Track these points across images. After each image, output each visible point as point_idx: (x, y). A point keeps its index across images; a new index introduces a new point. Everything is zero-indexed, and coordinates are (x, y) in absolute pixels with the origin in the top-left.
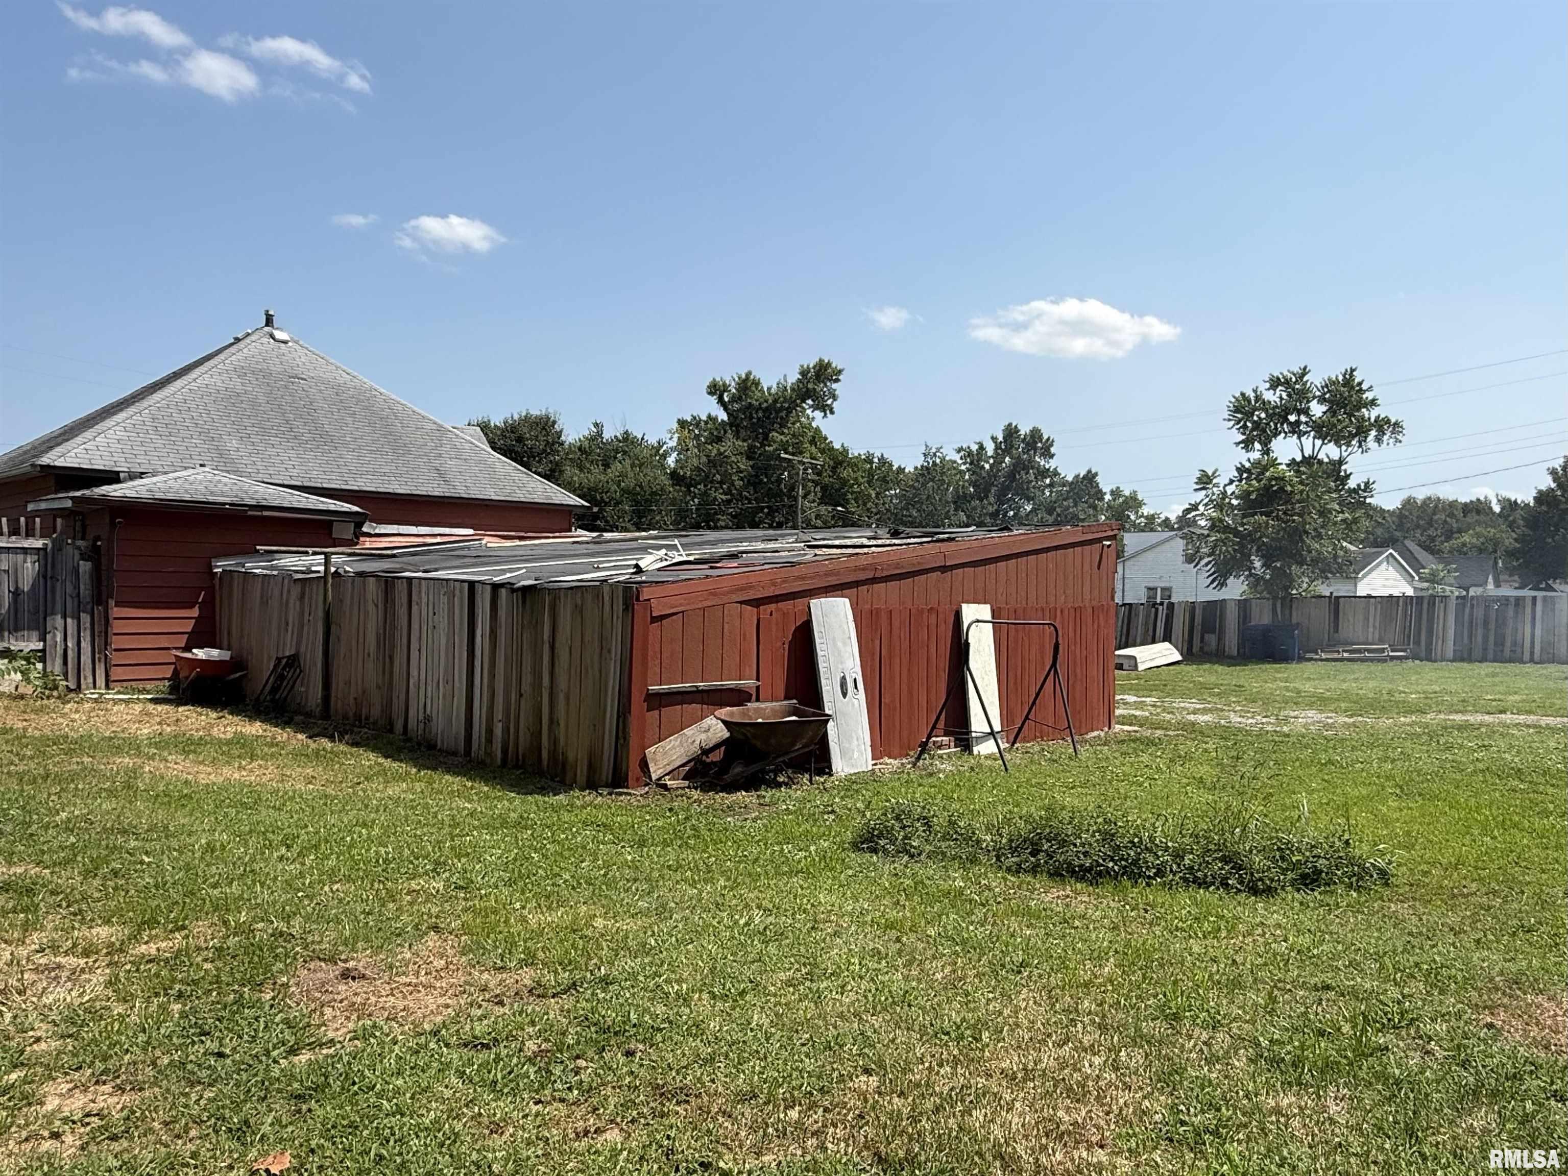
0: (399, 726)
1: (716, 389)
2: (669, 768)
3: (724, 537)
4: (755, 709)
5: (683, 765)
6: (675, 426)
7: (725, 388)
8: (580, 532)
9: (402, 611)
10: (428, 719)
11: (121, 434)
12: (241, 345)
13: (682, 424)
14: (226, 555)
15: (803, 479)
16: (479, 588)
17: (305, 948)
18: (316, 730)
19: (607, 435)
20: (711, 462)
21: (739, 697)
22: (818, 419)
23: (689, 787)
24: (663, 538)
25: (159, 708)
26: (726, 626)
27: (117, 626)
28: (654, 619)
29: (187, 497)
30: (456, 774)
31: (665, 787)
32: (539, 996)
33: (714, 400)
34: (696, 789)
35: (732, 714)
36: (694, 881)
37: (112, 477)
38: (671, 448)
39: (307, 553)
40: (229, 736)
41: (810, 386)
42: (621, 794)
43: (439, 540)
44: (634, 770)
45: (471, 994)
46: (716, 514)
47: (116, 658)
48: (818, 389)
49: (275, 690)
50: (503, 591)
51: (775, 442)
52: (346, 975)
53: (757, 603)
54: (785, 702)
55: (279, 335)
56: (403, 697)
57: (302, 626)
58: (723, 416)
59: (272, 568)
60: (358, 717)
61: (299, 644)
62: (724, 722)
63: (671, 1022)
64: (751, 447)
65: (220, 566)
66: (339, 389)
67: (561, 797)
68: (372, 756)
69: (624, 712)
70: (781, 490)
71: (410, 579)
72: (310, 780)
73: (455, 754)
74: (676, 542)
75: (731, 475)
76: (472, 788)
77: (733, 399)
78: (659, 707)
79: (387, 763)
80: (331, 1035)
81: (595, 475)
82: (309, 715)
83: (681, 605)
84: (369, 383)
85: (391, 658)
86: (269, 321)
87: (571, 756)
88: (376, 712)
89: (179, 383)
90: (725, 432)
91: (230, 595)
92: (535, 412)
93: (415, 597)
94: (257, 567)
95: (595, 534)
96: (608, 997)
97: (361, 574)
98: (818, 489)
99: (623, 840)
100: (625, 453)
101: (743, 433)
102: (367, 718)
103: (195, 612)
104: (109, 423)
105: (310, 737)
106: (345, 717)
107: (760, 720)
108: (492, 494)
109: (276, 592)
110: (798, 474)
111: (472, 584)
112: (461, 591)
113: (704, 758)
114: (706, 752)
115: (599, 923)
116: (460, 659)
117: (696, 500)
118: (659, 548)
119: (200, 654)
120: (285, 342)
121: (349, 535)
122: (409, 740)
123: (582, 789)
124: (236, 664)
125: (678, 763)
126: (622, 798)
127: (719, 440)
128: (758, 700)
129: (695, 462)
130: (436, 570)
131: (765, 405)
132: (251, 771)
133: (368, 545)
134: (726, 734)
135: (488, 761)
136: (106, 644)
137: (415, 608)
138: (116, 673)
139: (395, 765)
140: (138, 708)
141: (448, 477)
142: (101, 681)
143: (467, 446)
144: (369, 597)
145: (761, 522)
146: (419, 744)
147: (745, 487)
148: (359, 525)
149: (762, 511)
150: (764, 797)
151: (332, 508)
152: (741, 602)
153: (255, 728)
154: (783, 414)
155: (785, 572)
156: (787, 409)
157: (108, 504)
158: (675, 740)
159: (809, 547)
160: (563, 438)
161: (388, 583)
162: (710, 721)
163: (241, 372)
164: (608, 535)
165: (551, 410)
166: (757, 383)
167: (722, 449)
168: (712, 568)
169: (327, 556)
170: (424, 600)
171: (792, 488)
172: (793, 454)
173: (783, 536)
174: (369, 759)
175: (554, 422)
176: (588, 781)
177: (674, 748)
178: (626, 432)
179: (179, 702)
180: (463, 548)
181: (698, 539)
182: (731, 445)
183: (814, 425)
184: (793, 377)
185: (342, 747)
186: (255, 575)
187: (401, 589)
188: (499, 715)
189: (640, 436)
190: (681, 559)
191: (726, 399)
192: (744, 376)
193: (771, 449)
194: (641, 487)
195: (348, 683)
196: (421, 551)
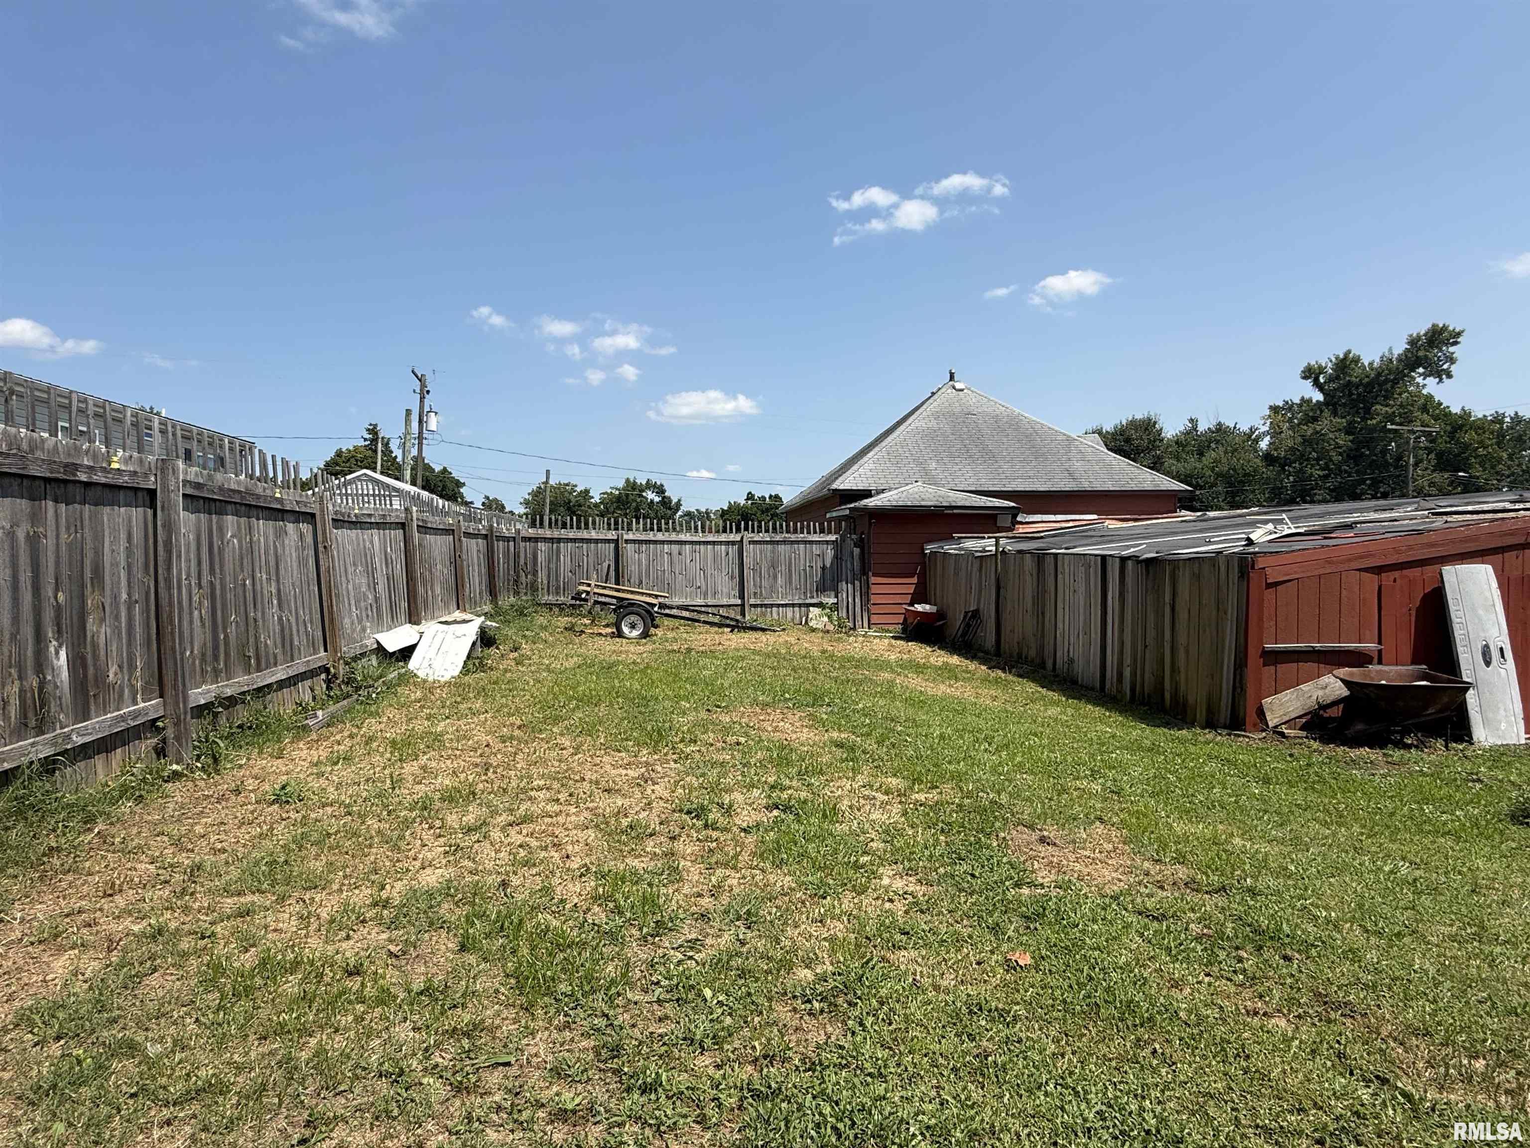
0: (1049, 664)
1: (1311, 373)
2: (1286, 718)
3: (1331, 510)
4: (1377, 671)
5: (1300, 717)
6: (1268, 412)
7: (1321, 370)
8: (1184, 512)
9: (1051, 581)
10: (1071, 661)
11: (872, 466)
12: (936, 396)
13: (1275, 409)
14: (930, 541)
15: (1414, 448)
16: (1109, 561)
17: (1013, 815)
18: (993, 664)
19: (1202, 427)
20: (1306, 441)
21: (1359, 659)
22: (1431, 386)
23: (1307, 737)
24: (1265, 513)
25: (898, 642)
26: (1344, 592)
27: (874, 589)
28: (1269, 586)
29: (909, 504)
30: (1096, 704)
31: (1282, 735)
32: (1193, 890)
33: (1309, 383)
34: (1315, 739)
35: (1352, 674)
36: (1326, 822)
37: (867, 494)
38: (1264, 433)
39: (984, 538)
40: (940, 664)
41: (1421, 354)
42: (1239, 736)
43: (1071, 524)
44: (1251, 716)
45: (1137, 875)
46: (1312, 489)
47: (874, 609)
48: (1430, 355)
49: (964, 634)
50: (1130, 563)
51: (1378, 415)
52: (1043, 840)
53: (1379, 570)
54: (1410, 668)
55: (958, 386)
56: (1052, 642)
57: (980, 592)
58: (1318, 397)
59: (960, 549)
60: (1020, 655)
61: (979, 603)
62: (1342, 680)
63: (1323, 942)
64: (1350, 423)
65: (929, 548)
66: (997, 418)
67: (1184, 732)
68: (1032, 685)
69: (1240, 664)
70: (1386, 461)
71: (1056, 555)
72: (995, 698)
73: (1093, 689)
74: (1284, 516)
75: (1328, 451)
76: (1110, 717)
77: (1330, 380)
78: (1275, 664)
79: (1044, 691)
80: (1040, 880)
81: (1192, 463)
82: (987, 653)
83: (1296, 573)
84: (1017, 411)
85: (1043, 613)
86: (952, 378)
87: (1191, 700)
88: (1032, 653)
89: (902, 428)
90: (1322, 411)
91: (935, 569)
92: (1139, 416)
93: (1060, 569)
94: (951, 549)
95: (1199, 514)
96: (1258, 905)
97: (1020, 552)
98: (1432, 456)
99: (1247, 775)
100: (1217, 442)
101: (1340, 410)
102: (1026, 657)
103: (915, 580)
104: (865, 459)
105: (989, 668)
106: (1011, 656)
107: (1383, 682)
108: (1109, 486)
109: (964, 566)
110: (1408, 443)
111: (1104, 558)
112: (1095, 563)
113: (1321, 712)
114: (1323, 707)
115: (1237, 841)
116: (1096, 615)
117: (1291, 478)
118: (1266, 522)
119: (919, 608)
120: (962, 390)
121: (1009, 524)
122: (1057, 676)
123: (1203, 728)
124: (940, 615)
125: (1293, 715)
126: (1241, 739)
127: (1315, 419)
128: (1380, 662)
129: (1290, 443)
130: (1074, 547)
131: (1367, 380)
132: (957, 688)
133: (1021, 531)
134: (1345, 692)
135: (1119, 697)
136: (868, 600)
137: (1060, 576)
138: (874, 619)
139: (1050, 693)
140: (887, 641)
141: (1077, 475)
142: (866, 624)
143: (1089, 450)
144: (1026, 568)
145: (1362, 494)
146: (1065, 680)
147: (1345, 462)
148: (1015, 516)
149: (1364, 483)
150: (1392, 756)
151: (997, 504)
152: (1359, 570)
153: (955, 660)
154: (1389, 385)
155: (1411, 541)
156: (1392, 381)
157: (866, 510)
158: (1292, 693)
159: (1433, 514)
160: (1163, 435)
161: (1040, 557)
162: (1328, 679)
163: (936, 416)
164: (1211, 514)
165: (1152, 414)
166: (1356, 360)
167: (1318, 428)
168: (1325, 538)
169: (997, 539)
170: (1067, 571)
171: (1399, 458)
172: (1401, 424)
173: (1399, 505)
174: (1031, 687)
175: (1155, 423)
176: (1207, 721)
177: (1290, 700)
178: (1219, 424)
179: (908, 639)
180: (1090, 530)
181: (1303, 513)
182: (1327, 423)
183: (1425, 392)
184: (1400, 348)
185: (1011, 677)
186: (950, 554)
187: (1049, 562)
188: (1128, 661)
189: (1232, 426)
190: (1290, 532)
191: (1322, 380)
192: (1341, 356)
193: (1374, 422)
194: (1234, 470)
195: (1012, 631)
196: (1059, 534)
